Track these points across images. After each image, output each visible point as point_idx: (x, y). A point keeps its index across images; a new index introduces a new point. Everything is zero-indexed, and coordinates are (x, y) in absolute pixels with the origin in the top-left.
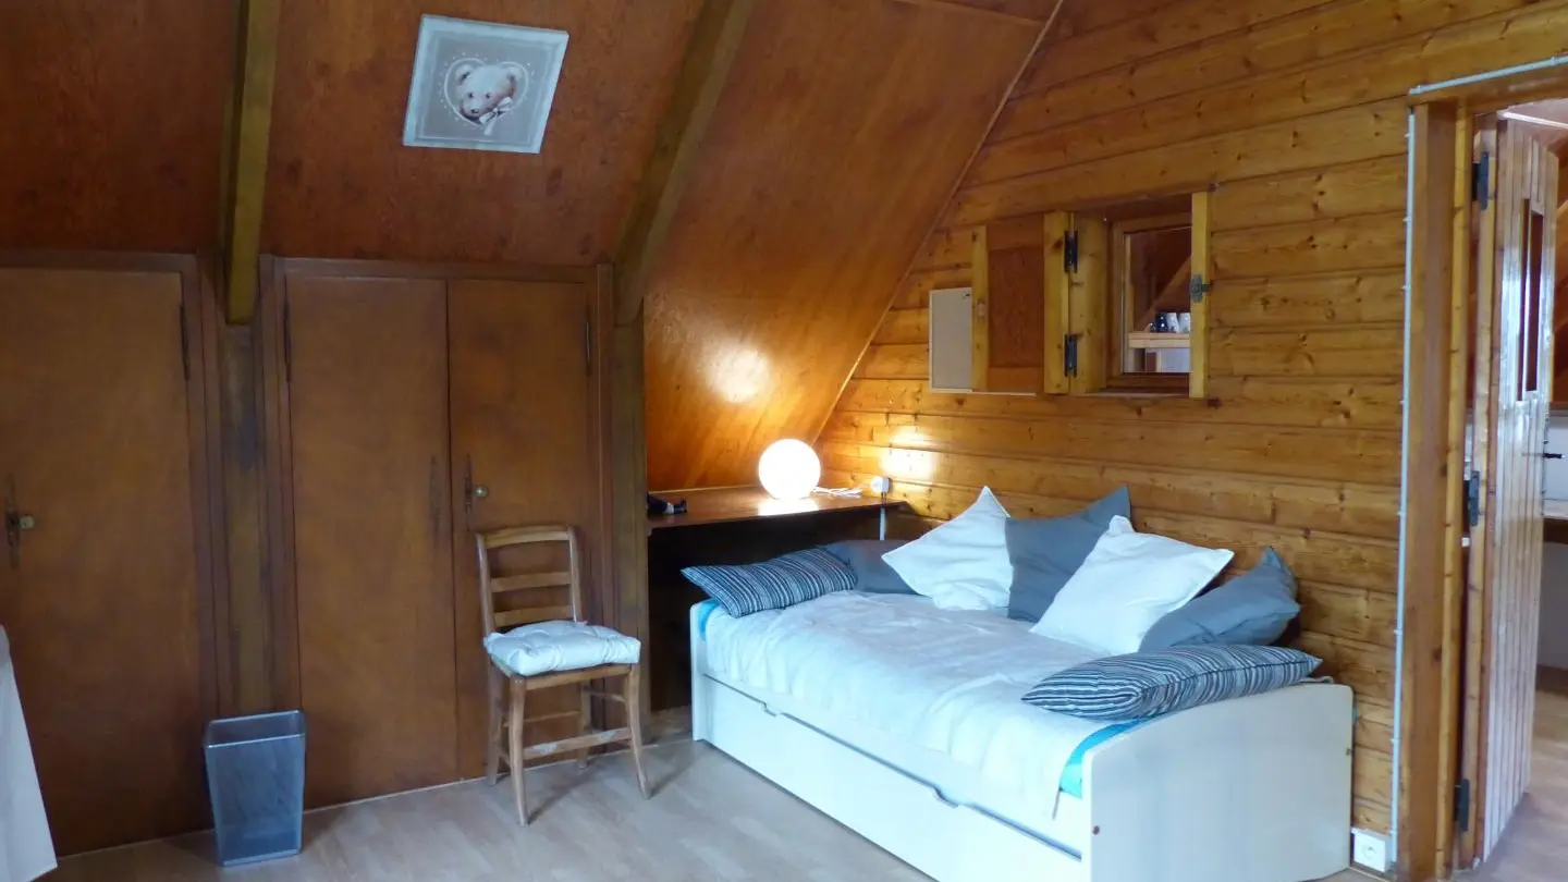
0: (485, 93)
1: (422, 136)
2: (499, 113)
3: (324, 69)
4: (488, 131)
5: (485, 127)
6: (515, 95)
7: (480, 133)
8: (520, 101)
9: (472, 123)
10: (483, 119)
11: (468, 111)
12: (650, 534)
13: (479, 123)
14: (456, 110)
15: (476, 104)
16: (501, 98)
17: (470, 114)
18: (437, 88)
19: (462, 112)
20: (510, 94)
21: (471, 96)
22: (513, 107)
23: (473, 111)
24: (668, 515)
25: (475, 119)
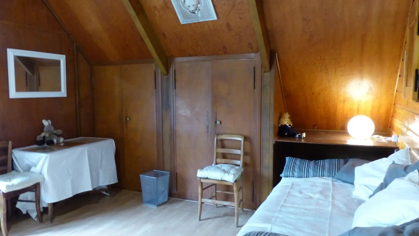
0: (193, 5)
1: (184, 21)
2: (200, 10)
3: (155, 8)
4: (200, 16)
5: (198, 14)
6: (200, 3)
7: (197, 17)
8: (203, 5)
9: (194, 14)
10: (196, 12)
11: (191, 11)
12: (274, 143)
13: (196, 14)
14: (188, 11)
15: (192, 8)
16: (197, 5)
17: (192, 12)
18: (180, 7)
19: (189, 11)
20: (199, 3)
21: (189, 6)
22: (202, 7)
23: (192, 11)
24: (296, 137)
25: (194, 13)
